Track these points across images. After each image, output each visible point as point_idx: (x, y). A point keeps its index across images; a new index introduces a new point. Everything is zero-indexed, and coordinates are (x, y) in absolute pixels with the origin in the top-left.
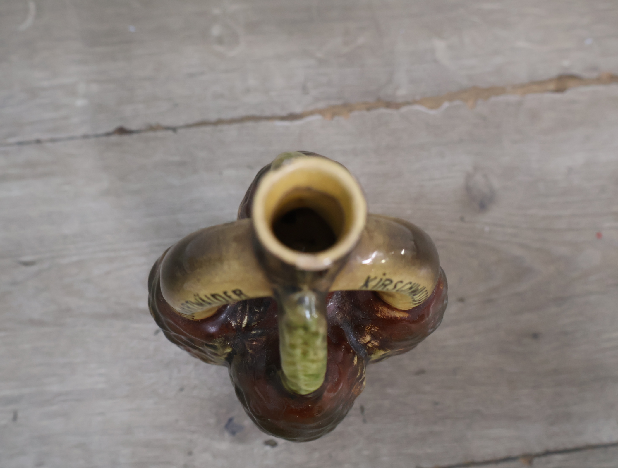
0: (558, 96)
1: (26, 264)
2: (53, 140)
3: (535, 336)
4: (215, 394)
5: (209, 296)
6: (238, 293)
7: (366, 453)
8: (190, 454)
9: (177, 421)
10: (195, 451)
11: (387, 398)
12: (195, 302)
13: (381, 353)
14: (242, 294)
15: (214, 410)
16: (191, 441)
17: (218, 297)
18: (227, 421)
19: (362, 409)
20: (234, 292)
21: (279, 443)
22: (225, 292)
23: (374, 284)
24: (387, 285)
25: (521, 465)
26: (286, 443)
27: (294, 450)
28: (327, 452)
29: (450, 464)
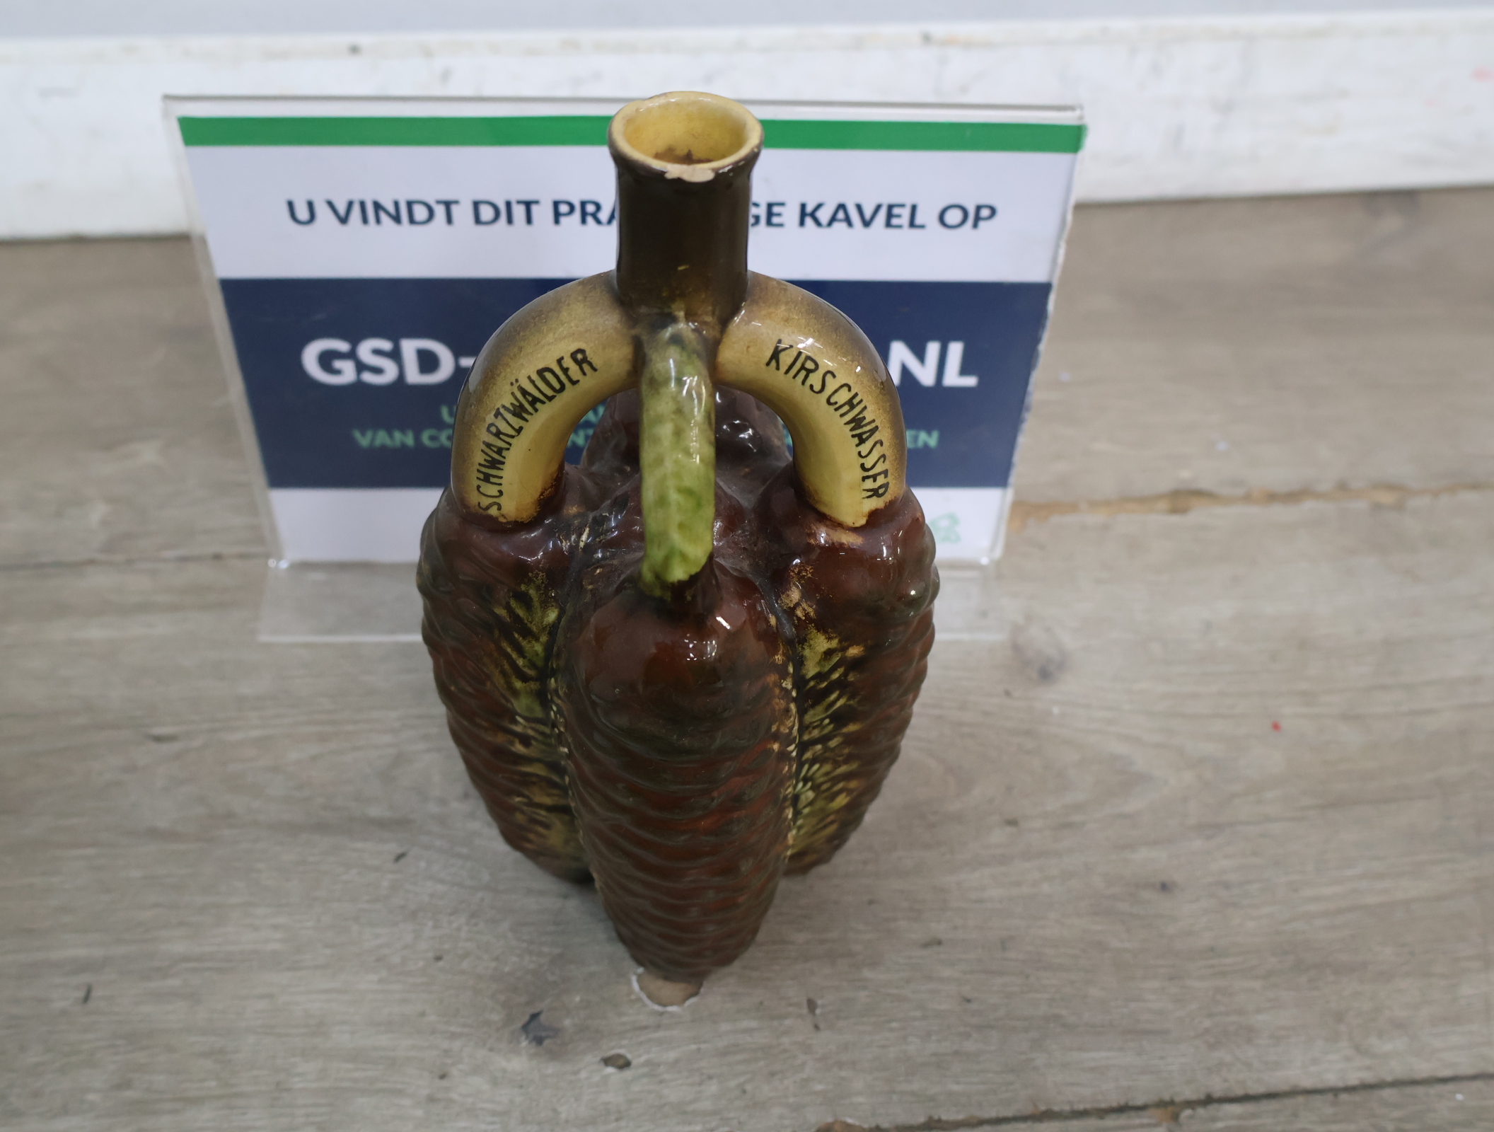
0: (1174, 519)
1: (159, 739)
3: (1165, 887)
4: (507, 969)
5: (535, 377)
6: (580, 358)
7: (819, 1087)
8: (443, 1077)
9: (423, 1014)
10: (454, 1072)
11: (865, 988)
12: (512, 404)
13: (821, 643)
14: (585, 360)
15: (502, 998)
16: (447, 1052)
17: (548, 375)
18: (526, 1018)
19: (812, 1005)
20: (573, 356)
21: (634, 1063)
22: (560, 361)
23: (790, 361)
24: (809, 371)
25: (1153, 1121)
26: (648, 1063)
27: (667, 1076)
28: (737, 1082)
29: (1001, 1115)
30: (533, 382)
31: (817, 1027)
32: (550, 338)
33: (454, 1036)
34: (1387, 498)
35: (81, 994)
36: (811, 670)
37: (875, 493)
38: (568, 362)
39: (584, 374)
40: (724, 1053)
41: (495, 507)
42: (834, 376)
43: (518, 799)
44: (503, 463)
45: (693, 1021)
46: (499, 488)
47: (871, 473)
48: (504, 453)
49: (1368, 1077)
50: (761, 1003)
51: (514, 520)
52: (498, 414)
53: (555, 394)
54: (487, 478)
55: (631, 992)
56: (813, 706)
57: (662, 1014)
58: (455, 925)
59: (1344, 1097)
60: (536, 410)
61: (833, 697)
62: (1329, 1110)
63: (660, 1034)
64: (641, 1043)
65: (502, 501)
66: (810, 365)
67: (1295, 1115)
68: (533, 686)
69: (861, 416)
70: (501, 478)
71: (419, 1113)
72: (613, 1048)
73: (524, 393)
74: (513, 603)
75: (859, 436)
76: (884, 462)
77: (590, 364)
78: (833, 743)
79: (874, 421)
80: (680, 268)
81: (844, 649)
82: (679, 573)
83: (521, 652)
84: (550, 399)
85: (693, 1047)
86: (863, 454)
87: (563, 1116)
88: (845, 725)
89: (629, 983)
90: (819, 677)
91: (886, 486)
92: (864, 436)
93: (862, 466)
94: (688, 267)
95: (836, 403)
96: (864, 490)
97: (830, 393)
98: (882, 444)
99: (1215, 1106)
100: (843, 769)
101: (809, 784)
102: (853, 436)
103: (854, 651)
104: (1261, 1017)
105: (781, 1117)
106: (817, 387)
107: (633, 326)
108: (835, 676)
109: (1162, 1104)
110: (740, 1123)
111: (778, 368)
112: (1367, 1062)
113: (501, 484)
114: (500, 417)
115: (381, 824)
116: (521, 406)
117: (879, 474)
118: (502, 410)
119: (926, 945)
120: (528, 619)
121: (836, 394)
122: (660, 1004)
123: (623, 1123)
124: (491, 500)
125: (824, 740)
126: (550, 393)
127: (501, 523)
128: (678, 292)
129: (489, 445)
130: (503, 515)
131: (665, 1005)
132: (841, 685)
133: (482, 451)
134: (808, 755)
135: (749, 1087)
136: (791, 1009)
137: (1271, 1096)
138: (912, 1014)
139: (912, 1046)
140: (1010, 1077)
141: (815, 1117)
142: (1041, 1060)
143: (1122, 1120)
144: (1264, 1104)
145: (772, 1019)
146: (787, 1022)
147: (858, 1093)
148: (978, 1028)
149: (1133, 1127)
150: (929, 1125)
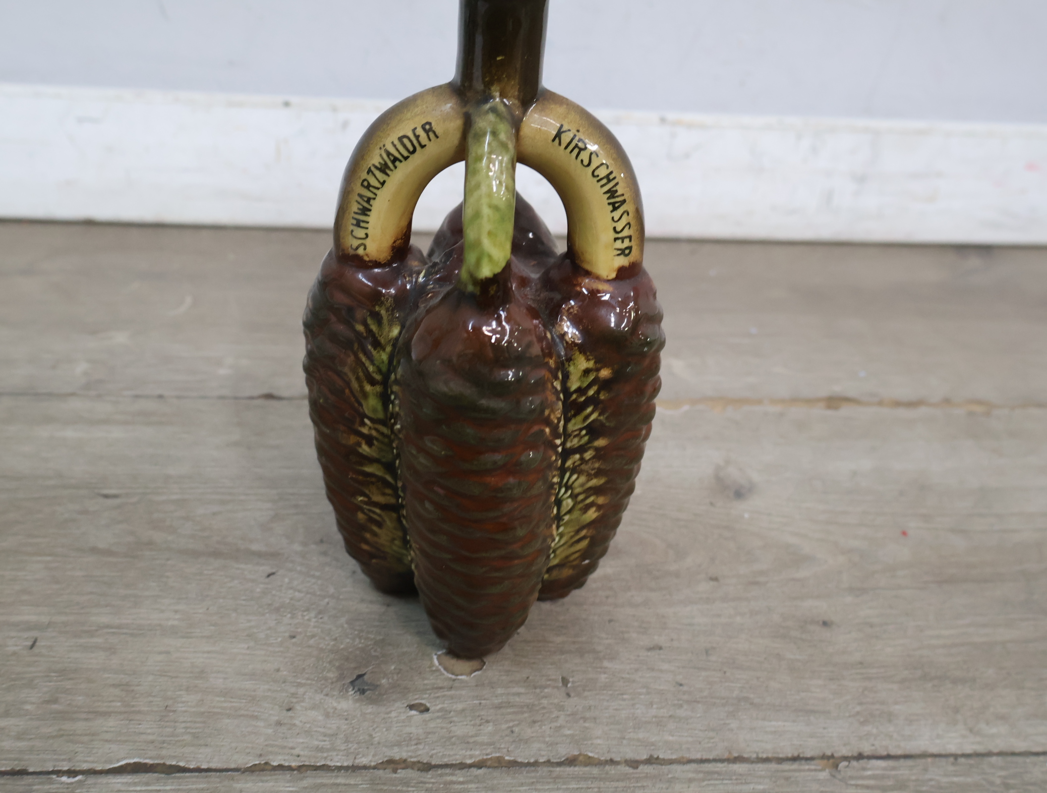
1: (106, 496)
2: (178, 397)
3: (825, 624)
4: (342, 646)
5: (397, 142)
6: (428, 129)
7: (569, 732)
8: (289, 710)
9: (278, 670)
10: (298, 707)
11: (605, 673)
12: (380, 163)
13: (582, 363)
14: (431, 129)
15: (337, 664)
16: (294, 695)
17: (405, 141)
18: (355, 677)
19: (565, 681)
20: (423, 127)
21: (432, 709)
22: (414, 130)
23: (568, 140)
24: (581, 150)
25: (819, 767)
26: (441, 710)
27: (455, 719)
28: (507, 725)
29: (704, 757)
30: (395, 146)
31: (568, 695)
32: (409, 115)
33: (300, 685)
34: (978, 409)
35: (29, 643)
36: (574, 385)
37: (623, 252)
38: (420, 132)
39: (430, 140)
40: (498, 707)
41: (362, 248)
42: (597, 156)
43: (361, 498)
44: (370, 210)
45: (477, 686)
46: (364, 231)
47: (620, 235)
48: (372, 202)
49: (980, 749)
50: (528, 678)
51: (374, 260)
52: (369, 171)
53: (409, 155)
54: (358, 224)
55: (432, 665)
56: (575, 416)
57: (454, 680)
58: (306, 618)
59: (962, 760)
60: (396, 167)
61: (589, 410)
62: (951, 768)
63: (452, 692)
64: (438, 697)
65: (368, 242)
66: (581, 145)
67: (926, 770)
68: (378, 388)
69: (614, 189)
70: (368, 222)
71: (270, 731)
72: (416, 699)
73: (389, 154)
74: (369, 321)
75: (613, 204)
76: (629, 228)
77: (434, 133)
78: (588, 455)
79: (623, 195)
80: (499, 58)
81: (598, 370)
82: (486, 271)
83: (372, 361)
84: (406, 158)
85: (477, 702)
86: (616, 219)
87: (376, 739)
88: (597, 438)
89: (431, 659)
90: (581, 391)
91: (630, 248)
92: (617, 205)
93: (615, 228)
94: (503, 57)
95: (598, 176)
96: (615, 249)
97: (594, 168)
98: (628, 214)
99: (865, 761)
100: (594, 482)
101: (569, 492)
102: (609, 204)
103: (605, 373)
104: (897, 707)
105: (540, 750)
106: (586, 162)
107: (465, 105)
108: (591, 392)
109: (824, 757)
110: (508, 751)
111: (560, 144)
112: (978, 739)
113: (367, 228)
114: (370, 173)
115: (259, 555)
116: (386, 164)
117: (626, 237)
118: (373, 169)
119: (650, 649)
120: (378, 334)
121: (599, 169)
122: (453, 674)
123: (421, 747)
124: (360, 242)
125: (581, 449)
126: (406, 154)
127: (366, 261)
128: (496, 78)
129: (360, 196)
130: (367, 255)
131: (457, 675)
132: (593, 401)
133: (357, 201)
134: (569, 463)
135: (516, 729)
136: (549, 683)
137: (907, 757)
138: (639, 691)
139: (639, 711)
140: (711, 734)
141: (564, 751)
142: (734, 724)
143: (795, 766)
144: (902, 761)
145: (535, 688)
146: (546, 690)
147: (598, 738)
148: (688, 702)
149: (804, 770)
150: (650, 761)
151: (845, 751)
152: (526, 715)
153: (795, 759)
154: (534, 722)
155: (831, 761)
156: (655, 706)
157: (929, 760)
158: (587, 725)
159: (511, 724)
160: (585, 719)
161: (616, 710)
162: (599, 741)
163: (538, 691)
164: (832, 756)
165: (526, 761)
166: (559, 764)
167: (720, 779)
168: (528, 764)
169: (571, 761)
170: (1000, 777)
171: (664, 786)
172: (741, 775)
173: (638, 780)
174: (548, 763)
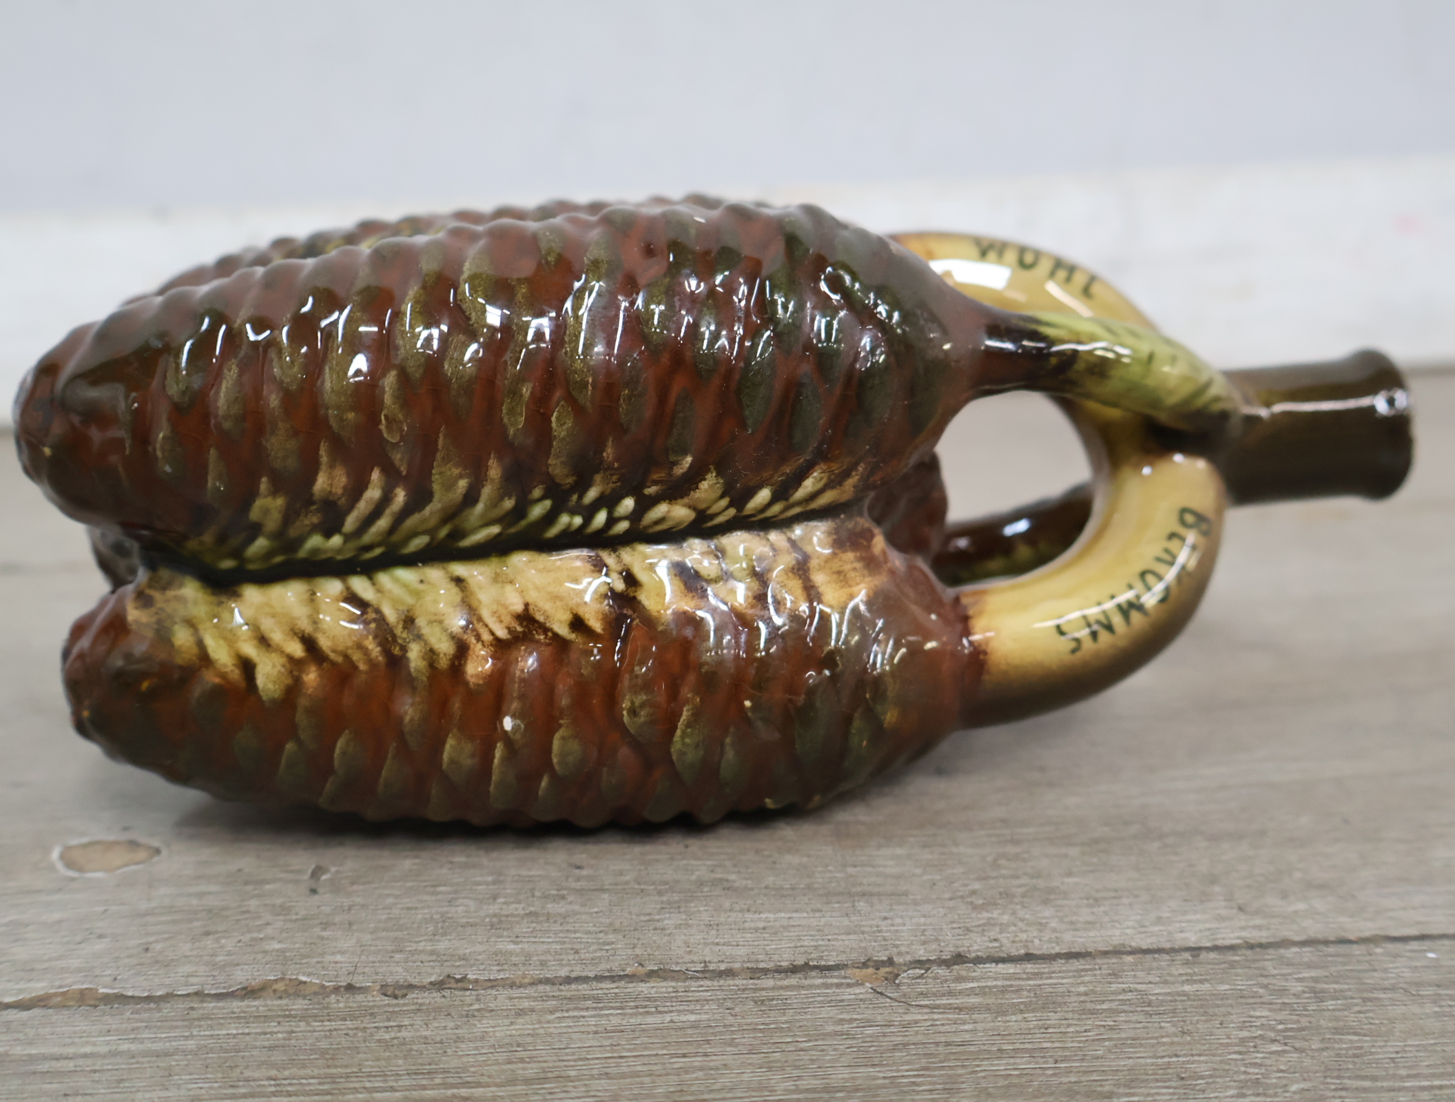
19: (319, 872)
25: (851, 981)
27: (31, 936)
28: (143, 941)
29: (573, 975)
31: (314, 891)
50: (240, 870)
104: (1070, 880)
105: (189, 975)
109: (868, 964)
110: (115, 979)
112: (1258, 921)
122: (77, 870)
131: (87, 872)
135: (159, 946)
136: (284, 875)
137: (1070, 956)
138: (479, 879)
139: (460, 909)
140: (611, 937)
141: (242, 976)
142: (670, 920)
143: (792, 981)
144: (1058, 965)
145: (247, 883)
146: (268, 887)
147: (342, 953)
148: (580, 892)
149: (811, 987)
150: (439, 985)
151: (921, 953)
152: (197, 924)
153: (794, 970)
154: (208, 934)
155: (883, 970)
156: (501, 900)
157: (1129, 959)
158: (325, 934)
159: (151, 939)
160: (325, 926)
161: (409, 909)
162: (338, 958)
163: (249, 888)
164: (890, 962)
165: (146, 994)
166: (219, 997)
167: (595, 1009)
168: (149, 999)
169: (249, 992)
170: (1300, 980)
171: (451, 1024)
172: (649, 999)
173: (391, 1016)
174: (200, 995)
